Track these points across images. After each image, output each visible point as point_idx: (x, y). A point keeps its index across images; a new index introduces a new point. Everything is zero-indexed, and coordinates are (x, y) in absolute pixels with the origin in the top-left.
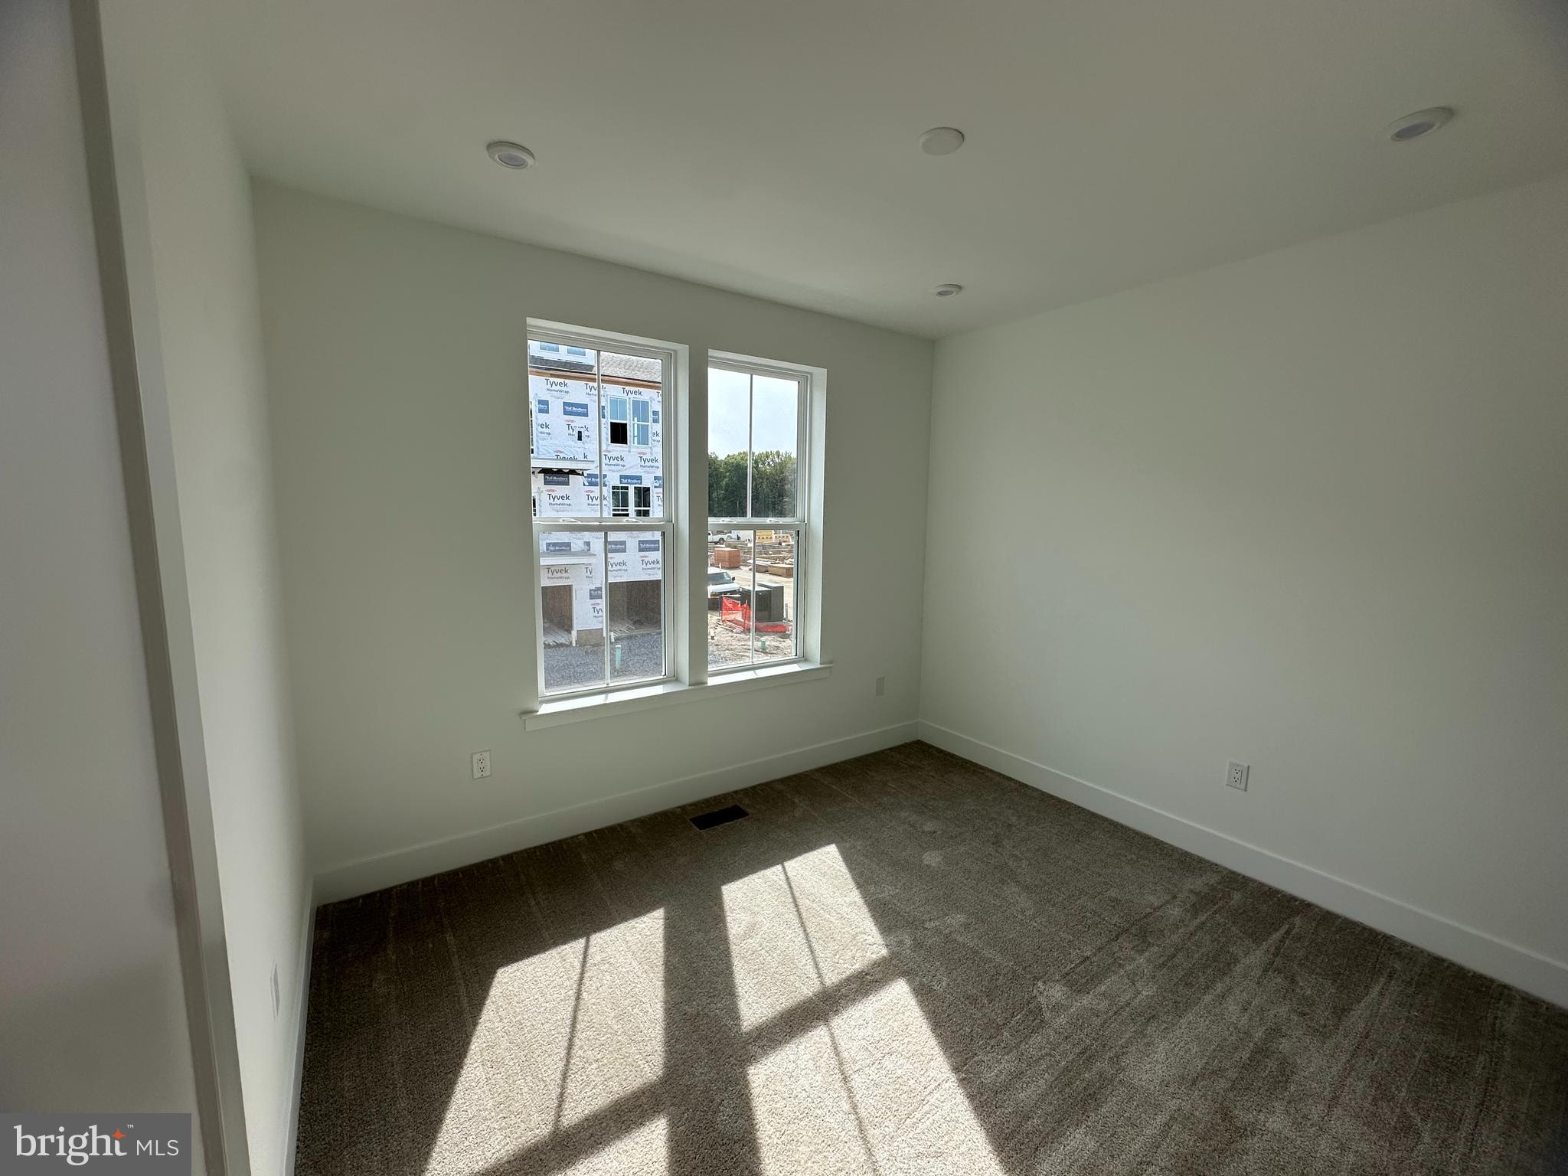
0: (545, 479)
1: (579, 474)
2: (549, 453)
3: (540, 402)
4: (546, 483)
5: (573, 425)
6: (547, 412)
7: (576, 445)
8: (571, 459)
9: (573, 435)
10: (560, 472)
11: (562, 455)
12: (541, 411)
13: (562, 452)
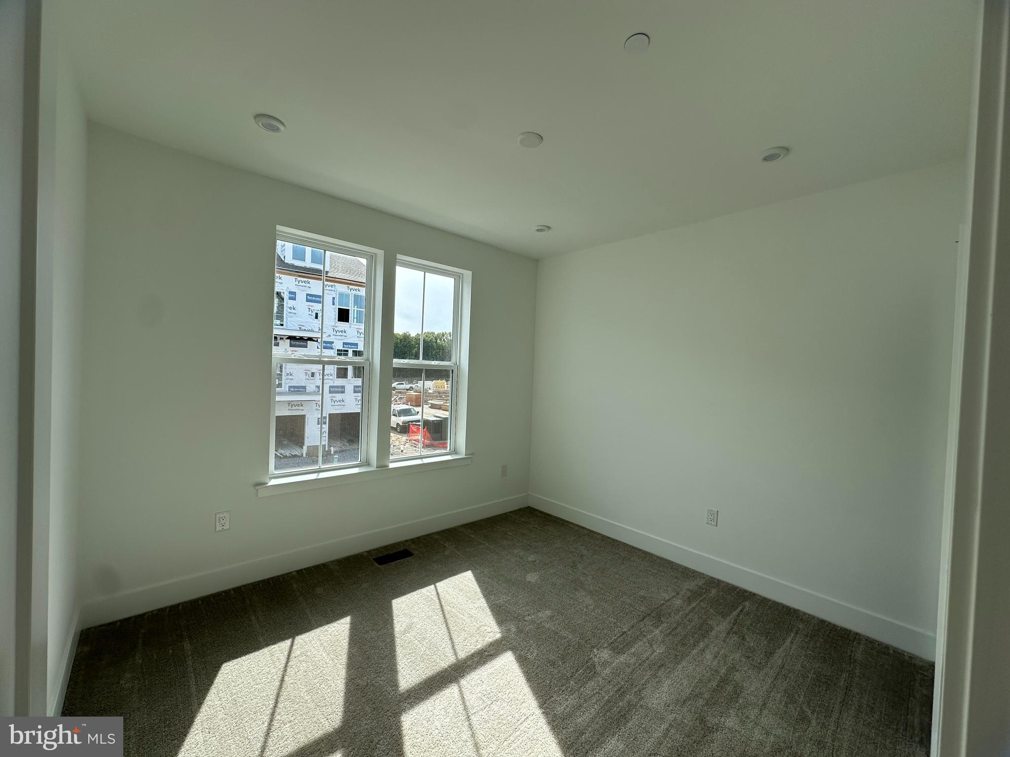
0: (290, 343)
1: (315, 341)
2: (295, 326)
3: (290, 293)
4: (291, 346)
5: (312, 308)
6: (294, 299)
7: (314, 321)
8: (309, 331)
9: (311, 315)
10: (301, 339)
11: (303, 328)
12: (290, 298)
13: (303, 326)
